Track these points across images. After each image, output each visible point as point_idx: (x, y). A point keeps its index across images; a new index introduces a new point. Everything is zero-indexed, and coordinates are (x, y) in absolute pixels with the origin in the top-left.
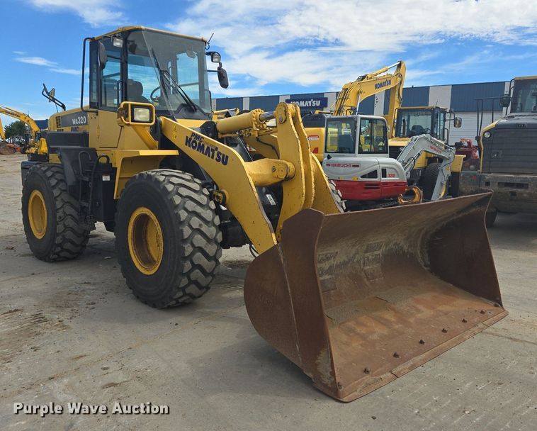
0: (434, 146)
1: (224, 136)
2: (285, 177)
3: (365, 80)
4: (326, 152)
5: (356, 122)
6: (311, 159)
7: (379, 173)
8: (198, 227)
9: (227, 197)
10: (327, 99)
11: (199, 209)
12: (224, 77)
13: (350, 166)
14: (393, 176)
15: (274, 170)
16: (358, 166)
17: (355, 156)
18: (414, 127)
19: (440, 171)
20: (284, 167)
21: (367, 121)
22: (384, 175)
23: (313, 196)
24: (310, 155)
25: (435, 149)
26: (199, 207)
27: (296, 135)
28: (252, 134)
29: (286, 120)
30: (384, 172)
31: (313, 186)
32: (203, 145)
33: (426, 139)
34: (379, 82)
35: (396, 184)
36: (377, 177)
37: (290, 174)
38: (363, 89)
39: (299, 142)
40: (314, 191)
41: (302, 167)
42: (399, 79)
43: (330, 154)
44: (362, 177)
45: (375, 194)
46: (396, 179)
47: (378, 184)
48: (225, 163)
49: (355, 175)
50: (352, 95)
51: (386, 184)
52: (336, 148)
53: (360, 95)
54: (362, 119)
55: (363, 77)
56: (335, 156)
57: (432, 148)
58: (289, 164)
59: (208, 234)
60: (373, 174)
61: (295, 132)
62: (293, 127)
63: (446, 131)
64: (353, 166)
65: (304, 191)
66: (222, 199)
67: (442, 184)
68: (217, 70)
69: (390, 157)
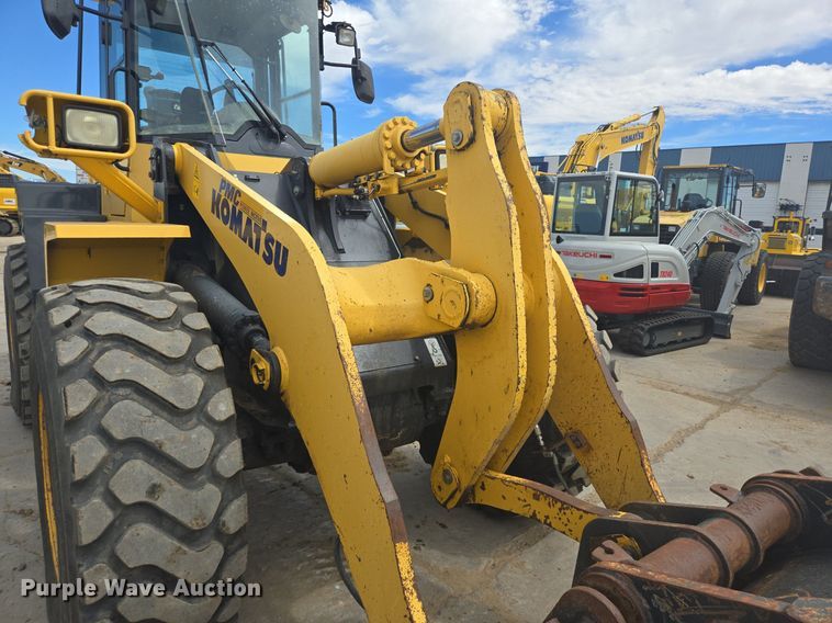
0: (728, 226)
1: (328, 193)
2: (464, 324)
3: (609, 130)
4: (554, 231)
5: (609, 183)
6: (548, 266)
7: (647, 270)
8: (143, 498)
9: (285, 372)
10: (547, 163)
11: (158, 430)
12: (363, 79)
13: (595, 256)
14: (669, 275)
15: (429, 296)
16: (610, 257)
17: (604, 240)
18: (687, 197)
19: (735, 265)
20: (459, 290)
21: (629, 182)
22: (655, 273)
23: (552, 383)
24: (546, 251)
25: (731, 231)
26: (160, 422)
27: (505, 186)
28: (382, 186)
29: (472, 140)
30: (655, 266)
31: (553, 351)
32: (240, 213)
33: (718, 214)
34: (627, 134)
35: (672, 288)
36: (642, 277)
37: (476, 314)
38: (605, 143)
39: (513, 208)
40: (553, 369)
41: (520, 293)
42: (655, 131)
43: (560, 235)
44: (615, 275)
45: (636, 304)
46: (673, 280)
47: (644, 288)
48: (281, 270)
49: (604, 272)
50: (589, 150)
51: (657, 288)
52: (570, 225)
53: (601, 151)
54: (619, 178)
55: (606, 127)
56: (568, 238)
57: (726, 228)
58: (477, 282)
59: (185, 518)
60: (637, 271)
61: (502, 177)
62: (496, 162)
63: (738, 203)
64: (602, 256)
65: (523, 373)
66: (268, 377)
67: (736, 286)
68: (350, 63)
69: (660, 243)
